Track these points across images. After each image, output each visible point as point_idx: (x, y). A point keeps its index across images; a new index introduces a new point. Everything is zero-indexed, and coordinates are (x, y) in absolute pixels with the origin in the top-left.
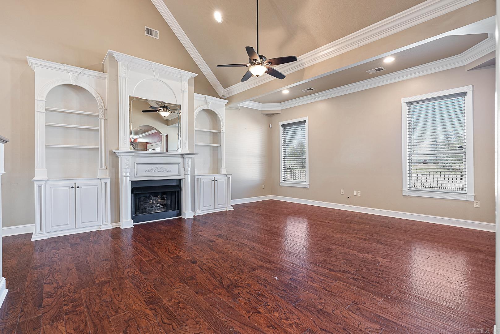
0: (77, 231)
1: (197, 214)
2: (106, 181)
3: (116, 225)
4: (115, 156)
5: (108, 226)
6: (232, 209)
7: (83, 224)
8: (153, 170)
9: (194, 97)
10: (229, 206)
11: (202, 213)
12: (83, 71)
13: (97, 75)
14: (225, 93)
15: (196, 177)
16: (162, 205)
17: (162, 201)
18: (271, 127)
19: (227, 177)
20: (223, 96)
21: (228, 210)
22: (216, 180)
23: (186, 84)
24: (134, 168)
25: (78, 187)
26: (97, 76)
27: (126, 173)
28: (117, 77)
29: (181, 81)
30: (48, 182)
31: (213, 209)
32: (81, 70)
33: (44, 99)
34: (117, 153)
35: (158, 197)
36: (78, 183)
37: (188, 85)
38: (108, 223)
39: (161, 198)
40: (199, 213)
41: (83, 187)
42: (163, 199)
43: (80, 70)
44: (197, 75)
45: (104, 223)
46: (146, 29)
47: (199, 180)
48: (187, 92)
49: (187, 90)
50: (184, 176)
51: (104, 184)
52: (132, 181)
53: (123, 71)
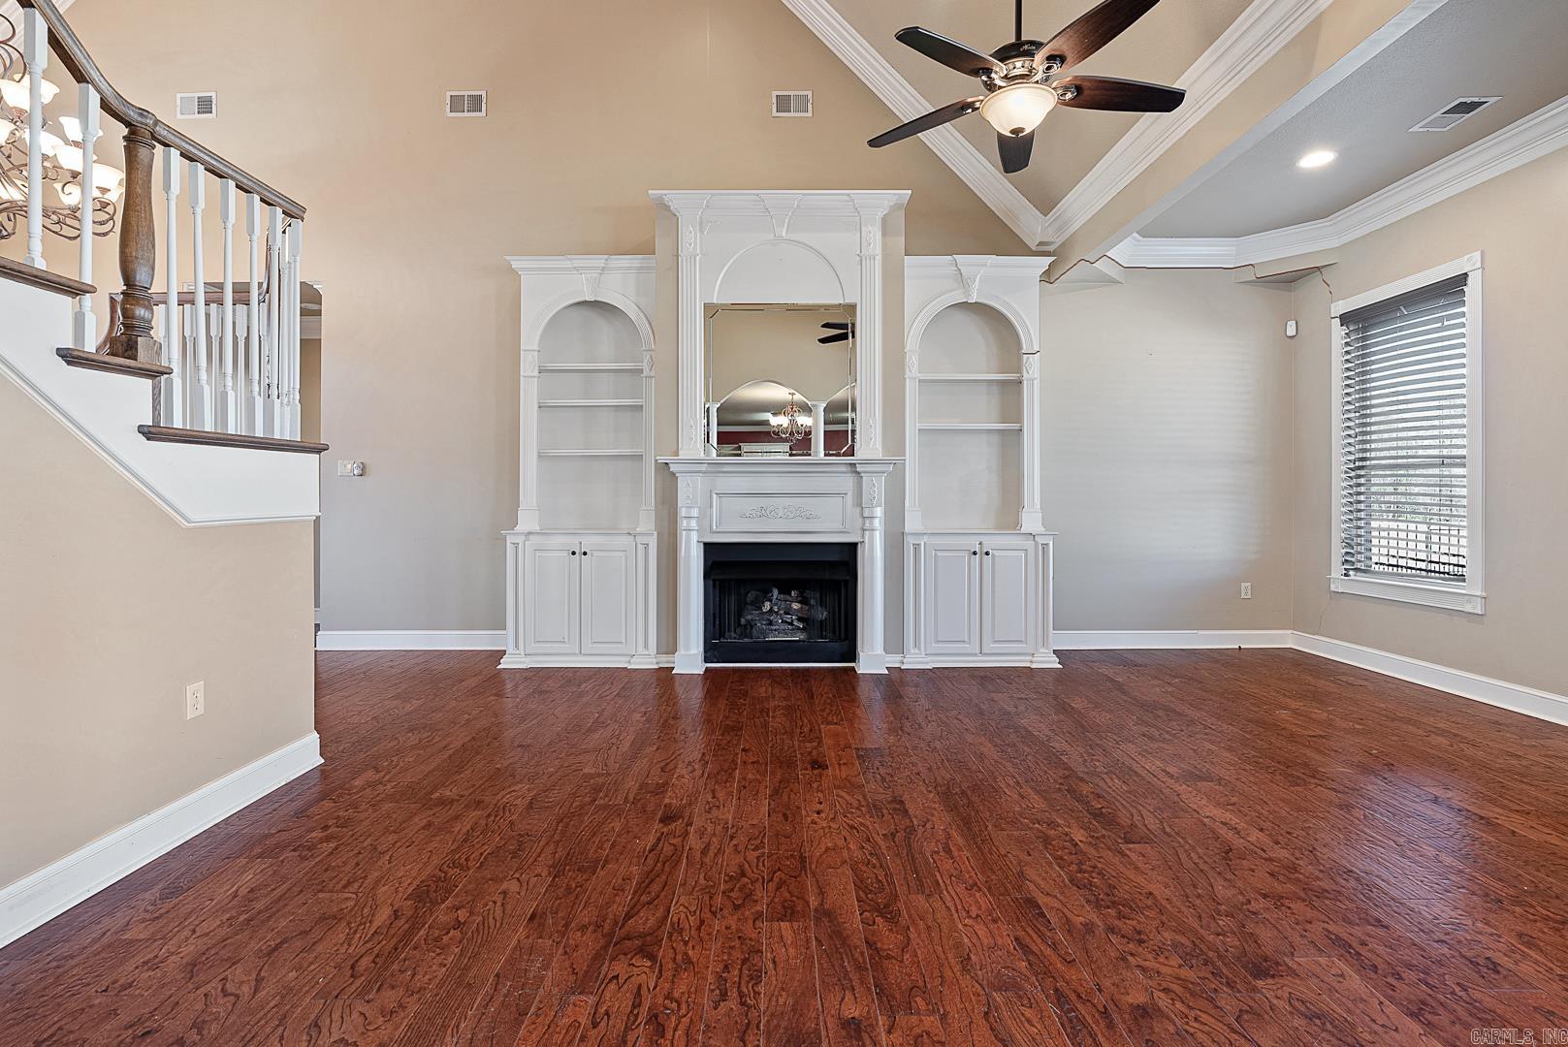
0: (581, 662)
1: (909, 663)
2: (645, 540)
3: (664, 661)
4: (667, 476)
5: (646, 659)
6: (1054, 663)
7: (595, 645)
8: (763, 513)
9: (906, 269)
10: (1041, 650)
11: (927, 663)
12: (609, 262)
13: (638, 265)
14: (1050, 231)
15: (910, 541)
16: (800, 619)
17: (801, 608)
18: (1291, 331)
19: (1036, 543)
20: (1041, 244)
21: (1034, 666)
22: (987, 554)
23: (874, 234)
24: (711, 507)
25: (585, 554)
26: (641, 268)
27: (688, 520)
28: (675, 258)
29: (858, 226)
30: (531, 537)
31: (975, 655)
32: (603, 261)
33: (536, 348)
34: (671, 465)
35: (790, 594)
36: (589, 542)
37: (884, 234)
38: (647, 653)
39: (800, 599)
40: (916, 659)
41: (595, 554)
42: (803, 601)
43: (599, 261)
44: (910, 192)
45: (641, 649)
46: (774, 100)
47: (920, 548)
48: (879, 258)
49: (879, 251)
50: (860, 532)
51: (641, 548)
52: (706, 545)
53: (691, 239)
